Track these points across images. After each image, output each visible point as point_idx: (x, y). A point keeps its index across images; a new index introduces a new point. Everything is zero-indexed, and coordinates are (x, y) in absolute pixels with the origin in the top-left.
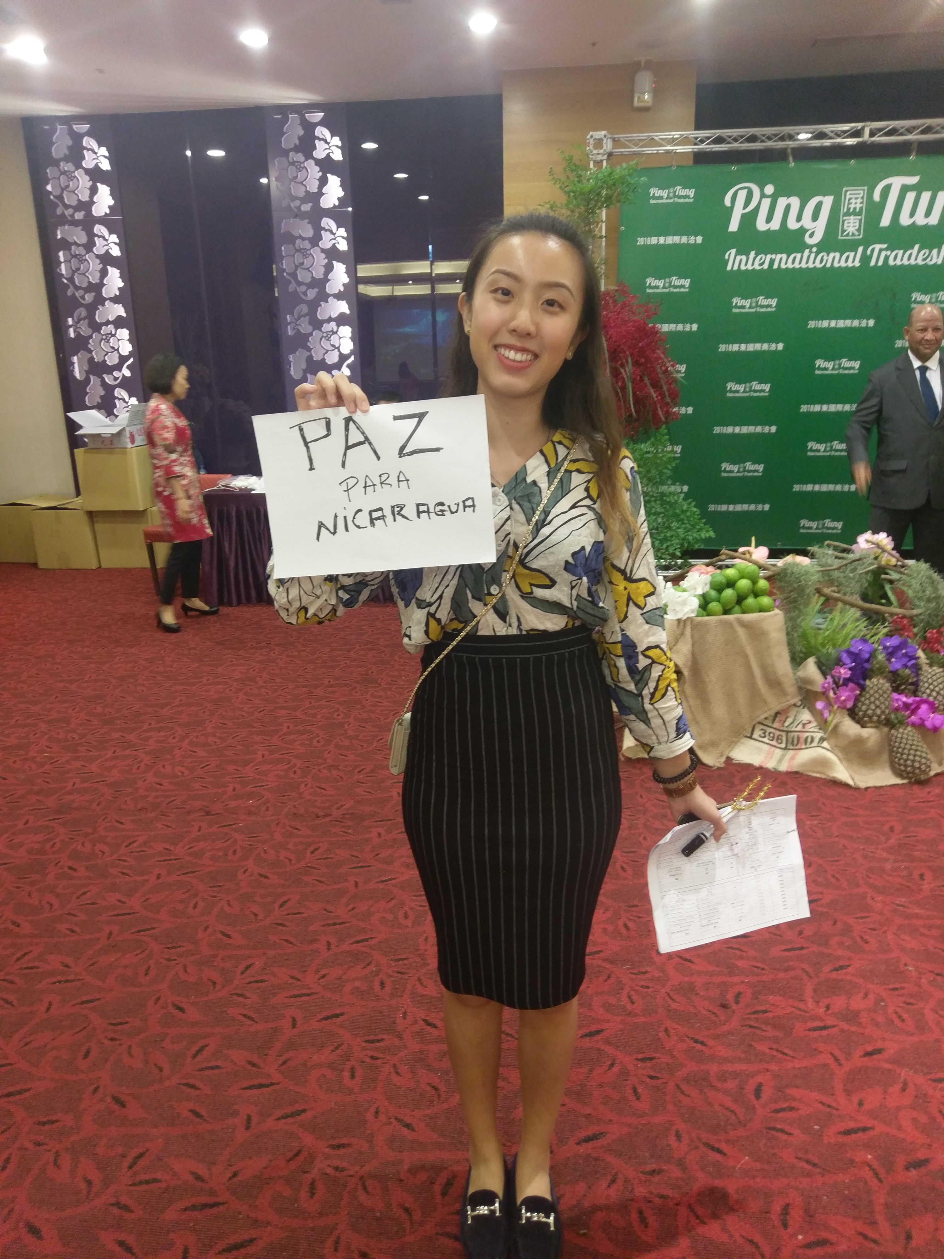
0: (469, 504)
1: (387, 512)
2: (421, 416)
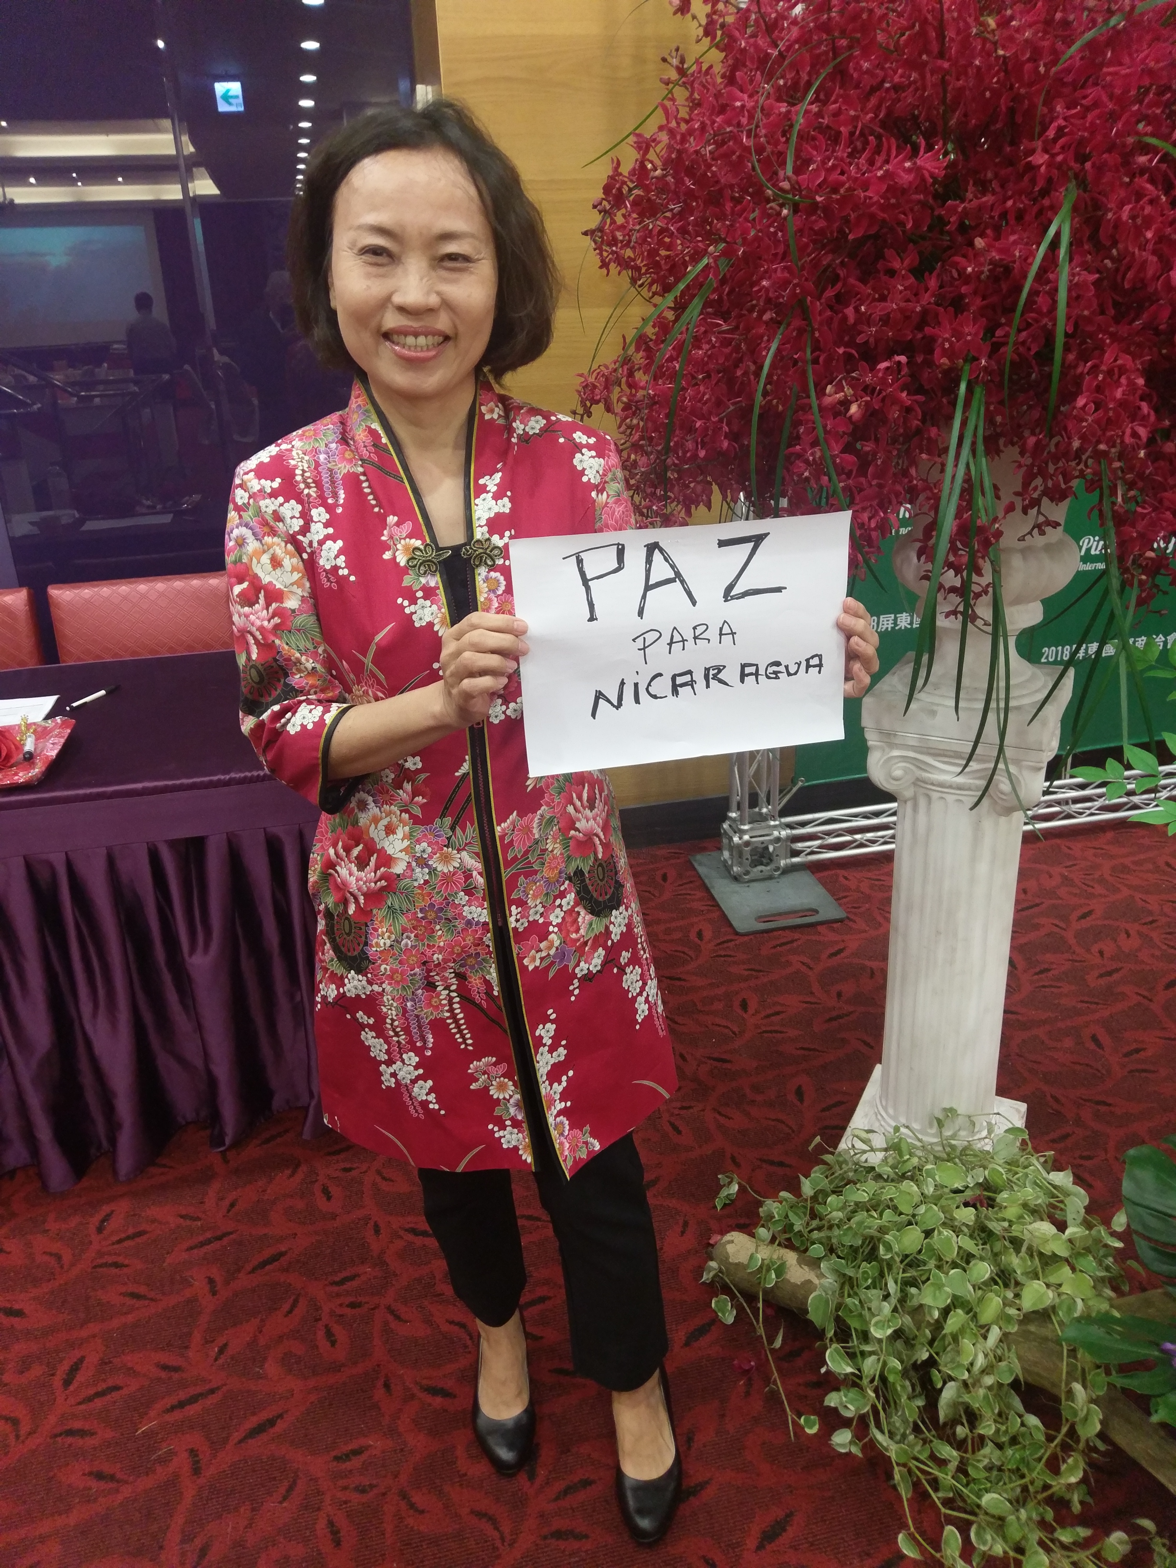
0: (814, 662)
1: (699, 676)
2: (758, 540)
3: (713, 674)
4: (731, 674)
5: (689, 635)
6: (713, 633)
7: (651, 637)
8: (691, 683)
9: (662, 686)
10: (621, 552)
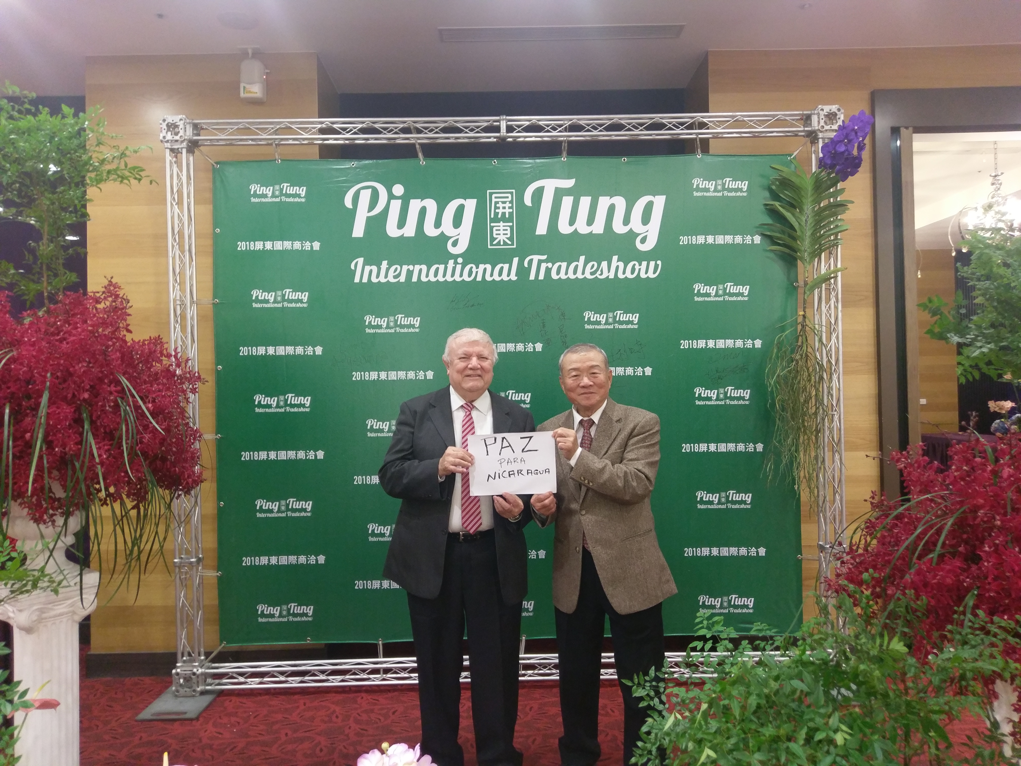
0: (547, 471)
1: (516, 472)
2: (531, 437)
3: (520, 472)
4: (524, 472)
5: (513, 461)
6: (519, 460)
7: (503, 461)
8: (514, 474)
9: (506, 474)
10: (495, 439)
